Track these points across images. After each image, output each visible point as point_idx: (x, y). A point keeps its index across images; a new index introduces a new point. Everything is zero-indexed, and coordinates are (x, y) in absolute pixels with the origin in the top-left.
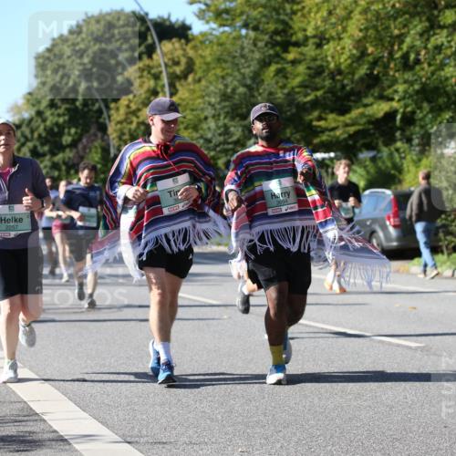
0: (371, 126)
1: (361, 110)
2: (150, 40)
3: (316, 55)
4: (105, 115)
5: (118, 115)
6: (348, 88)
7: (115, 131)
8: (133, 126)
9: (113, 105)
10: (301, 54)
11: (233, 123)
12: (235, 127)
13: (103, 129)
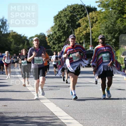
2: (85, 12)
5: (77, 33)
9: (75, 30)
11: (108, 35)
12: (109, 36)
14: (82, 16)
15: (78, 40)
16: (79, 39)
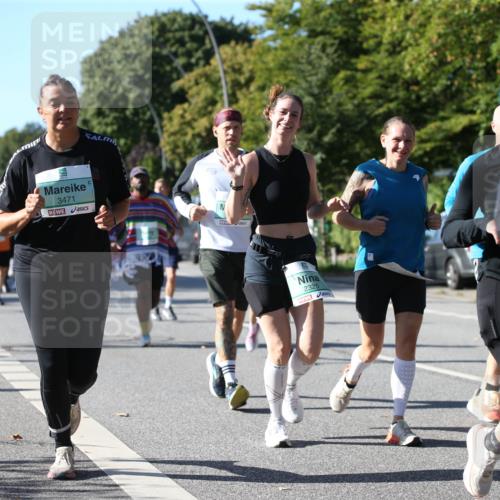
0: (449, 143)
1: (438, 123)
2: (208, 45)
3: (389, 64)
4: (157, 125)
5: (172, 126)
6: (424, 100)
7: (168, 143)
8: (188, 138)
9: (165, 115)
10: (373, 62)
11: (298, 136)
12: (300, 140)
13: (155, 140)
14: (193, 60)
15: (179, 155)
16: (180, 150)
